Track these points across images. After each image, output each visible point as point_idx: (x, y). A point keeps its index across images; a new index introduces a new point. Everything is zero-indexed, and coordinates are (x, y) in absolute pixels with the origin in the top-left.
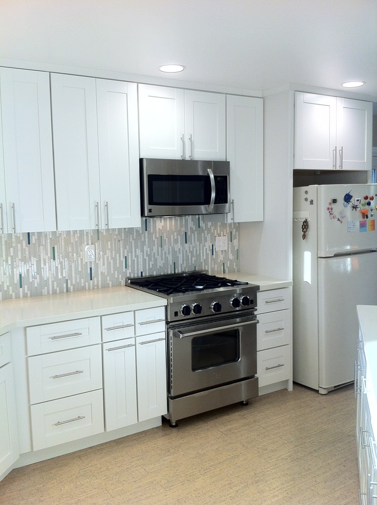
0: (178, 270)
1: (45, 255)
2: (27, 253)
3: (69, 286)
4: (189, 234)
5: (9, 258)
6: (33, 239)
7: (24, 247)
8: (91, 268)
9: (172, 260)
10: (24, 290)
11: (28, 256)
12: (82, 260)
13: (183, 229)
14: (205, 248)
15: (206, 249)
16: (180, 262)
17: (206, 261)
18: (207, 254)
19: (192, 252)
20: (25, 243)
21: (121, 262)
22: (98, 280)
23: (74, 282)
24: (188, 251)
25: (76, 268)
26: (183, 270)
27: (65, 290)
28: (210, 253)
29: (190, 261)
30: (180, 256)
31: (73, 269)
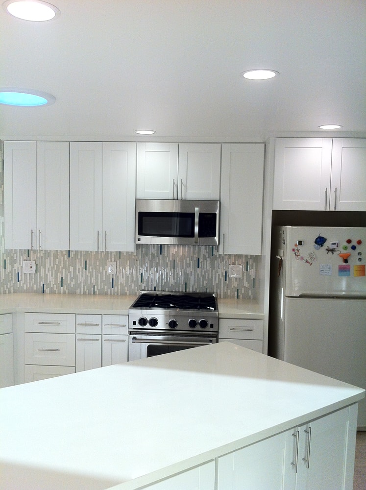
0: (189, 290)
1: (80, 266)
2: (67, 263)
3: (96, 290)
4: (201, 260)
5: (55, 266)
6: (72, 255)
7: (66, 259)
8: (113, 279)
9: (184, 281)
10: (63, 289)
11: (67, 265)
12: (106, 272)
13: (196, 256)
14: (217, 274)
15: (219, 275)
16: (192, 283)
17: (218, 285)
18: (220, 280)
19: (204, 276)
20: (66, 256)
21: (137, 276)
22: (118, 288)
23: (99, 288)
24: (200, 275)
25: (102, 278)
26: (194, 290)
27: (92, 293)
28: (223, 279)
29: (201, 283)
30: (192, 278)
31: (99, 278)
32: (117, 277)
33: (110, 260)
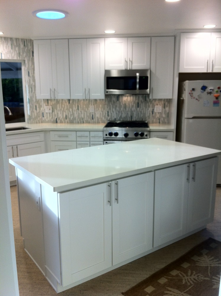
0: (133, 119)
1: (75, 108)
2: (68, 107)
3: (84, 121)
4: (140, 103)
5: (62, 109)
6: (71, 102)
7: (68, 104)
8: (93, 115)
9: (131, 115)
10: (67, 120)
11: (69, 108)
12: (89, 111)
13: (137, 101)
14: (148, 111)
15: (149, 111)
16: (135, 115)
17: (149, 117)
18: (150, 114)
19: (141, 112)
20: (68, 103)
21: (105, 113)
22: (96, 120)
23: (86, 120)
24: (139, 111)
25: (87, 114)
26: (136, 120)
27: (82, 122)
28: (151, 113)
29: (140, 116)
30: (135, 113)
31: (86, 115)
32: (95, 114)
33: (91, 105)
